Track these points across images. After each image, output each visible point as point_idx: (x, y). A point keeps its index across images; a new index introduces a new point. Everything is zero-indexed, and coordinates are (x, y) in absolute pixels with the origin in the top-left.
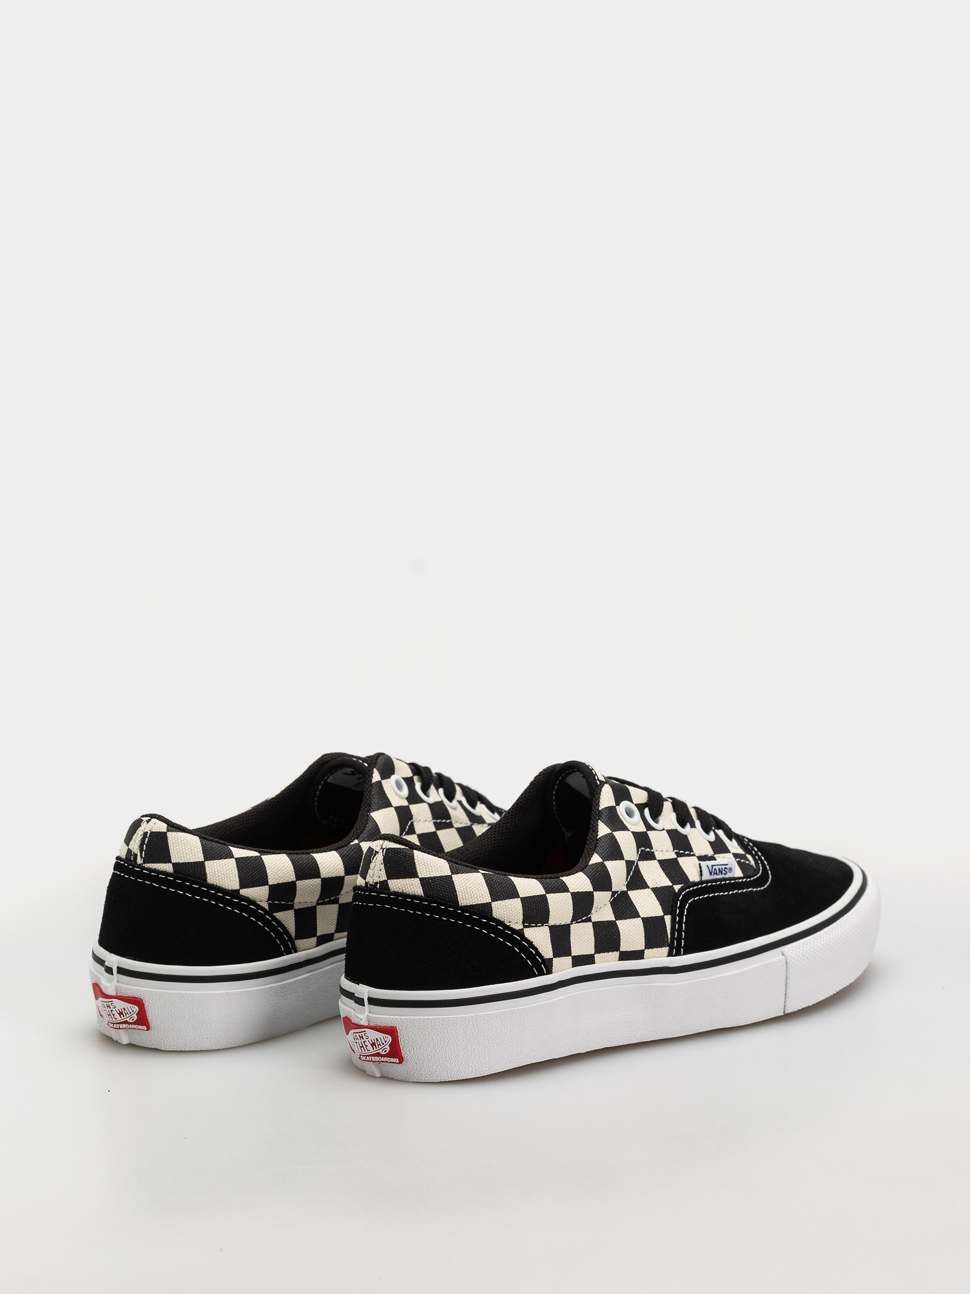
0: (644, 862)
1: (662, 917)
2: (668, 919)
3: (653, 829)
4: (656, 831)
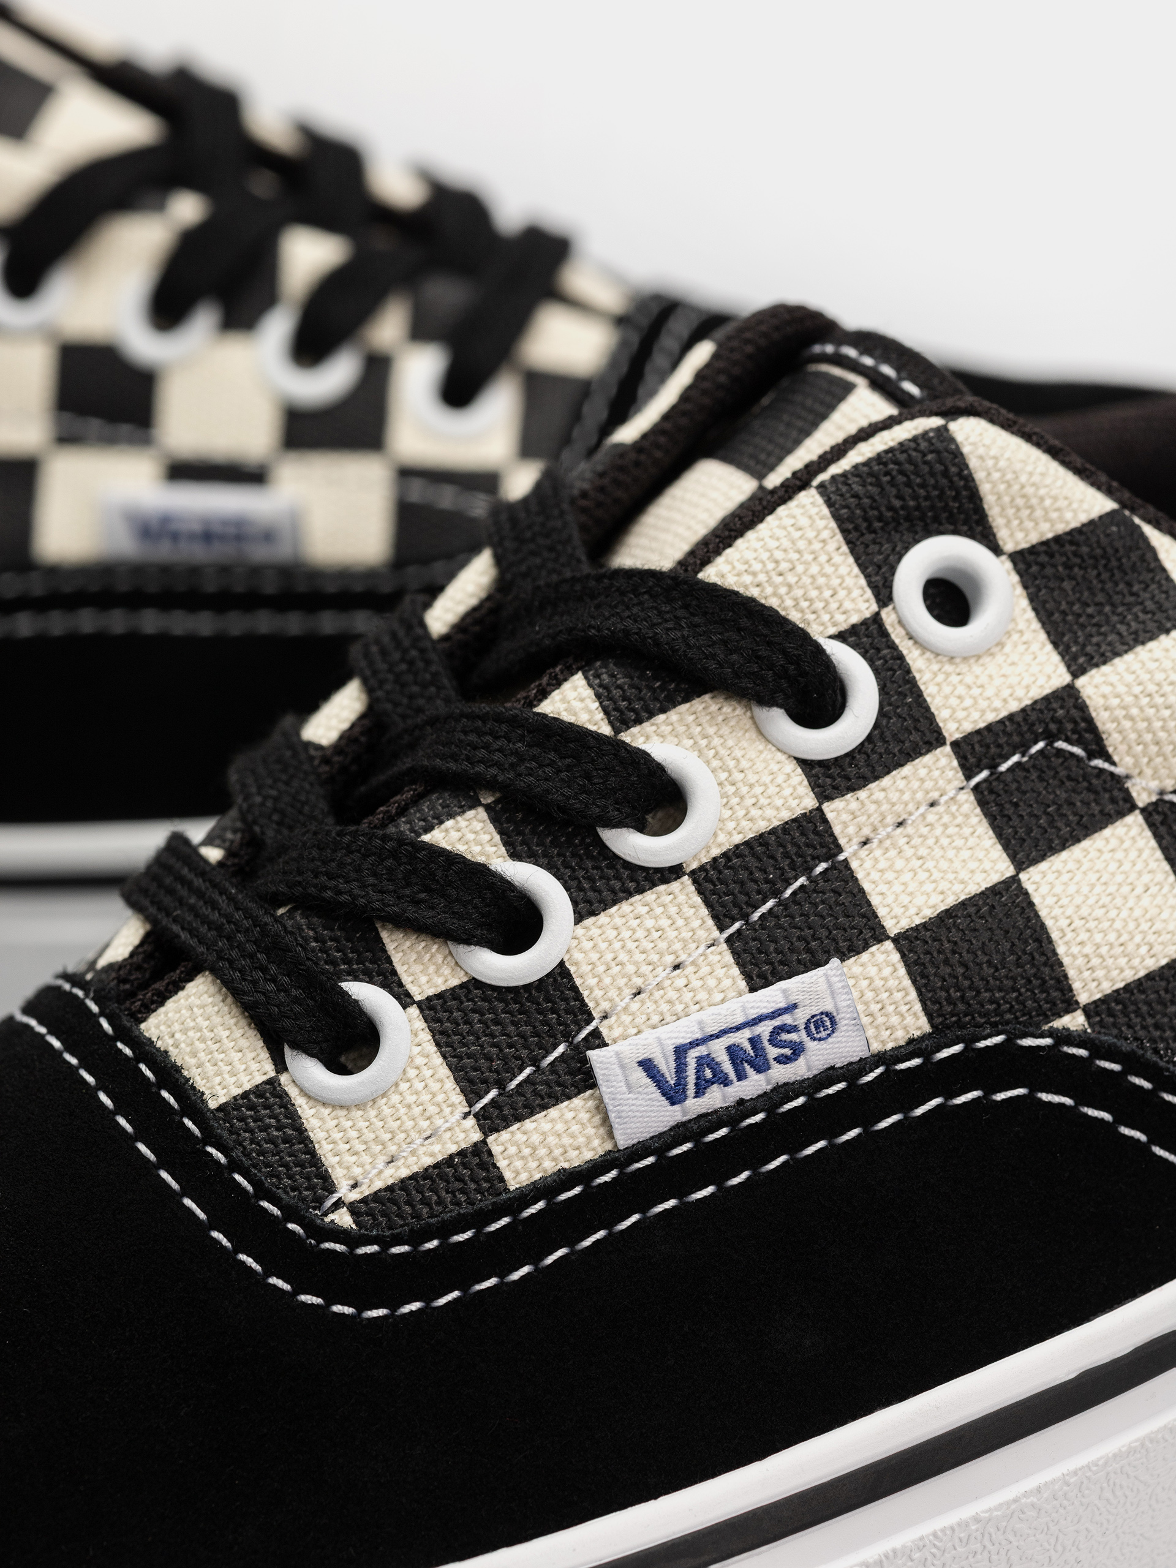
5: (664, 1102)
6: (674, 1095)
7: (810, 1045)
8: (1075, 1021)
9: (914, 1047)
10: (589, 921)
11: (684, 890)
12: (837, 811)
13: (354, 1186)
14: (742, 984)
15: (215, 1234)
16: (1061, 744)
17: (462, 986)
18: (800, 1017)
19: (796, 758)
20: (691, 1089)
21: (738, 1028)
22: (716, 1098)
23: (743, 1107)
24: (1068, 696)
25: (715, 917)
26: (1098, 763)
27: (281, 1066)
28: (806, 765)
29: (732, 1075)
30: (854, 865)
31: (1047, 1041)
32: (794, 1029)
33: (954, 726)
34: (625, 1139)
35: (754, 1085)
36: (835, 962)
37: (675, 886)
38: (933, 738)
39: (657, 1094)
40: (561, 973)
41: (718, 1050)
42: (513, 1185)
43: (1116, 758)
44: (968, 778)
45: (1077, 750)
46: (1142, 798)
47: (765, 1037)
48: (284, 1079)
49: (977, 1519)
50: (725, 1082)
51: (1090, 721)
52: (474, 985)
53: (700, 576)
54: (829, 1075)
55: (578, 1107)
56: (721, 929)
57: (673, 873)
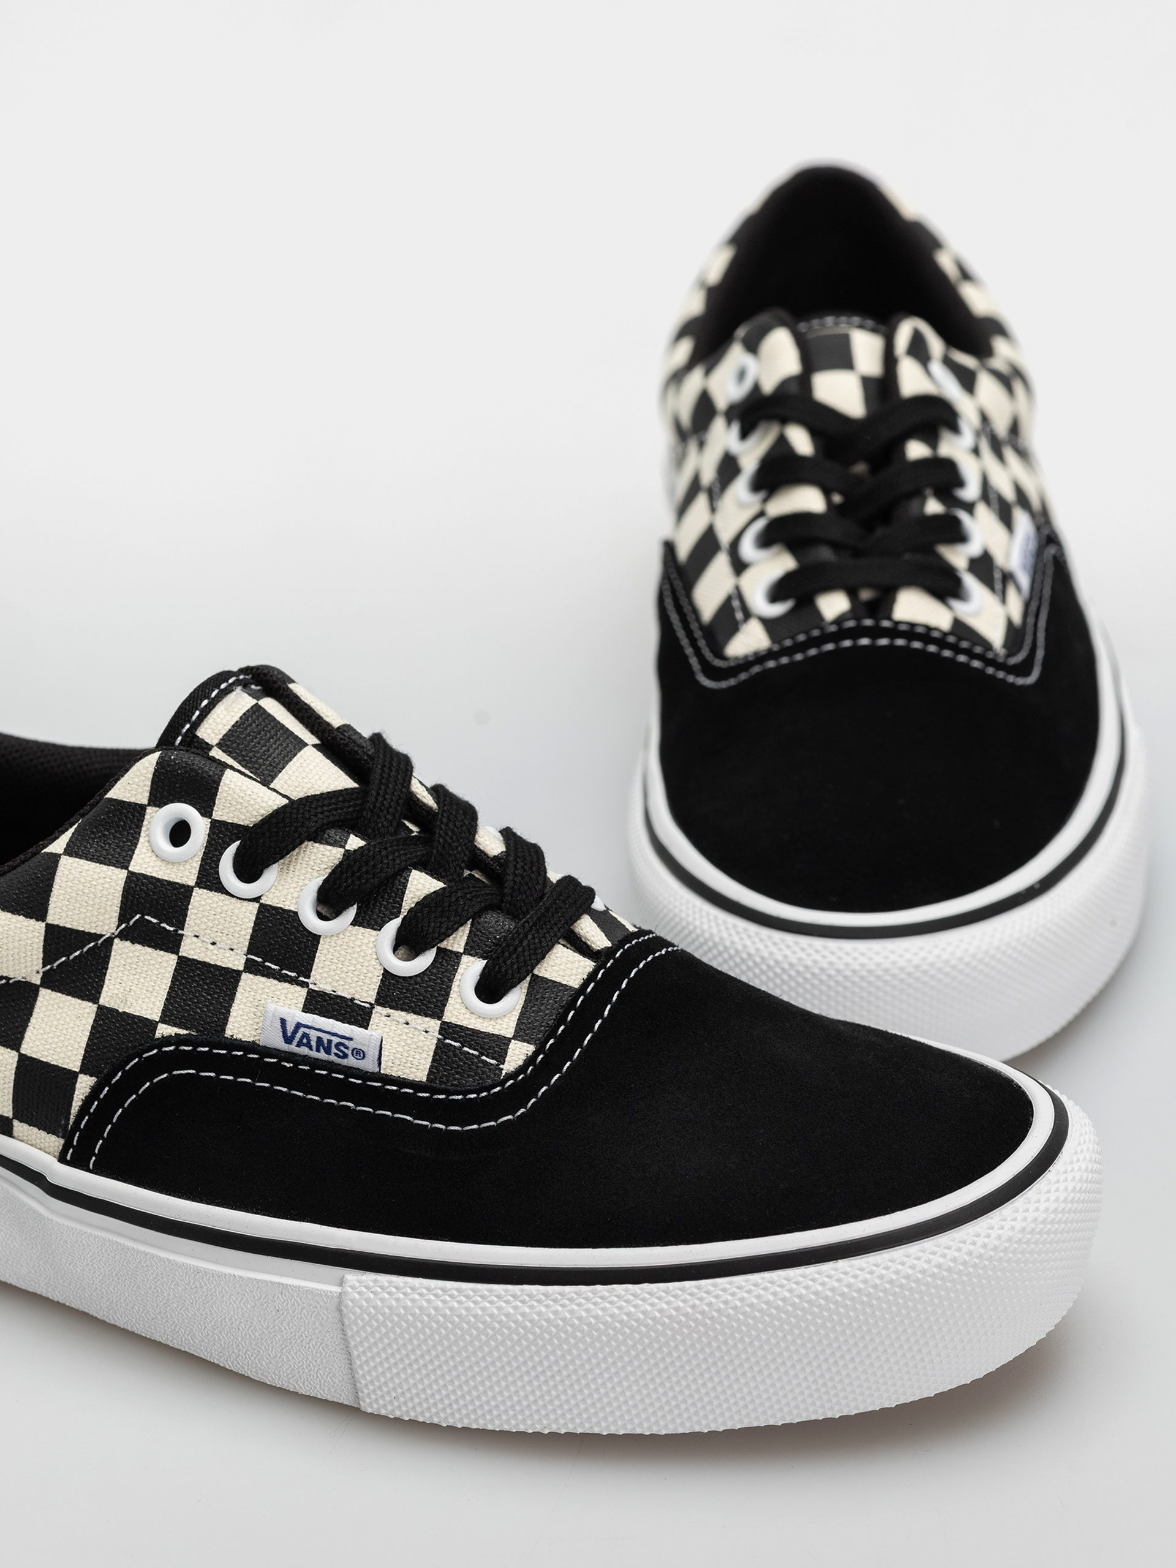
0: (138, 947)
1: (72, 1076)
2: (85, 1084)
3: (217, 886)
4: (223, 897)
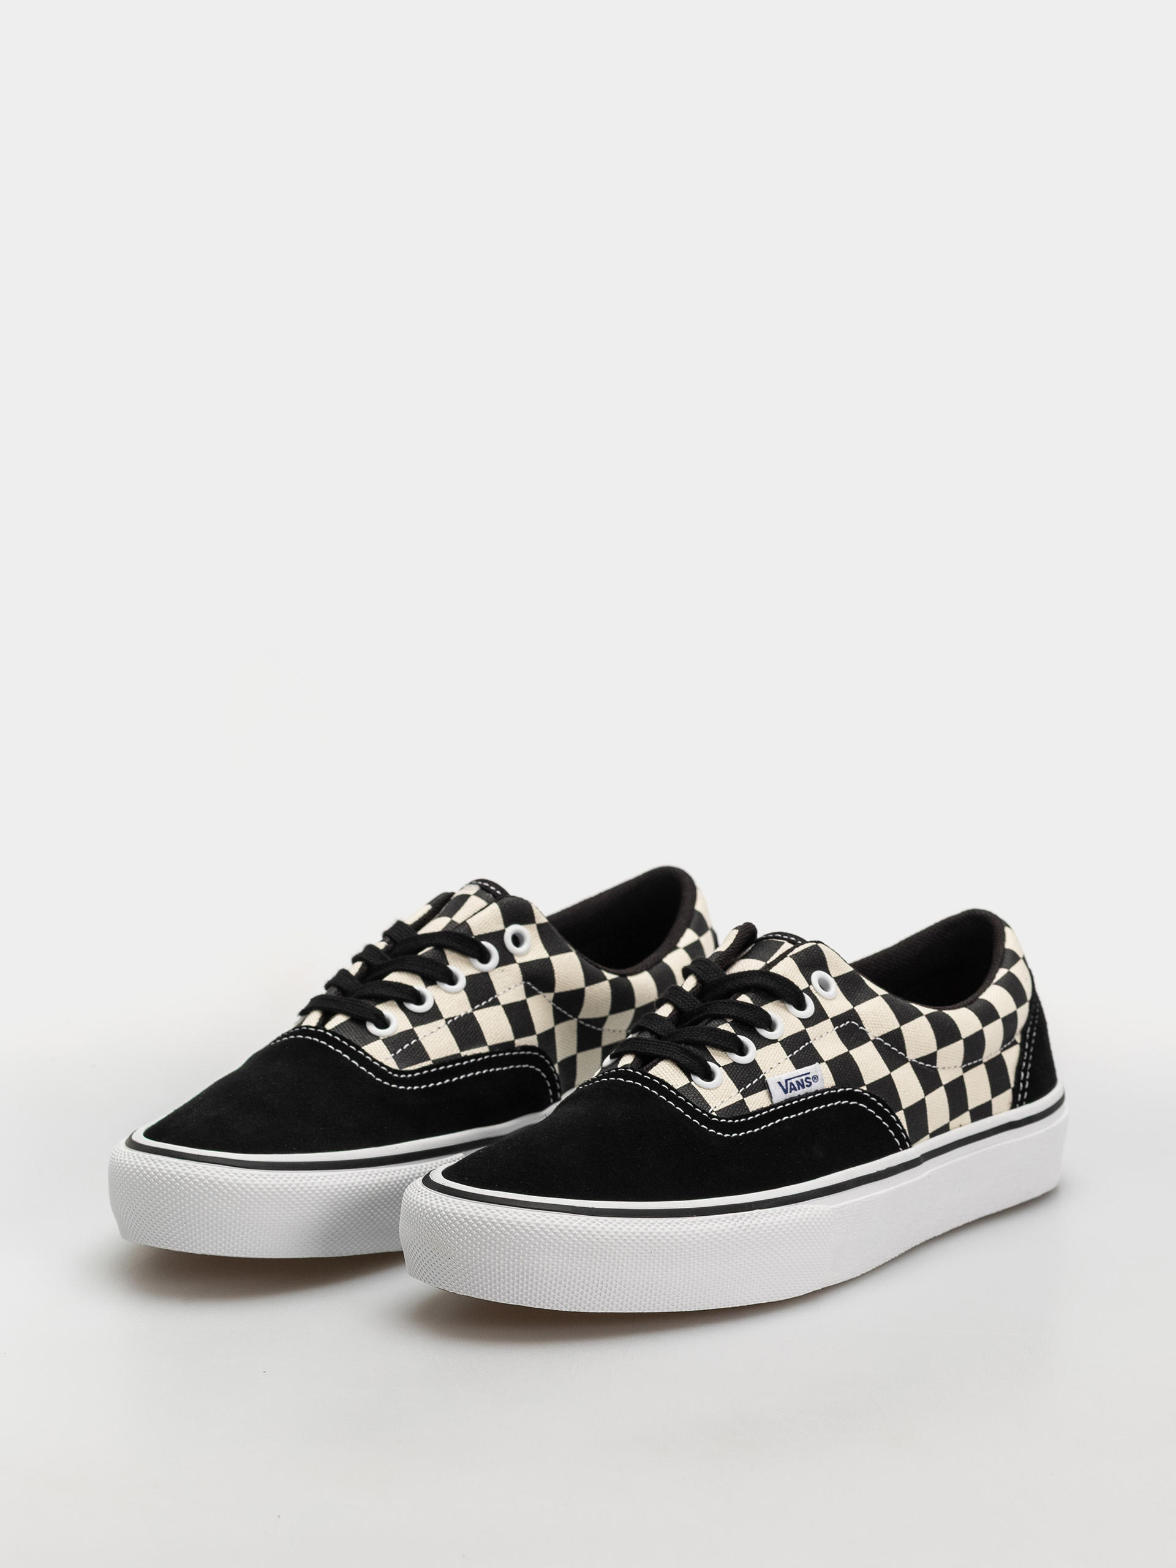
5: (783, 1092)
6: (786, 1091)
7: (813, 1083)
8: (865, 1088)
9: (833, 1088)
10: (759, 1050)
11: (778, 1045)
12: (809, 1030)
13: (715, 1107)
14: (794, 1068)
15: (687, 1115)
16: (853, 1022)
17: (731, 1064)
18: (810, 1076)
19: (799, 1018)
20: (789, 1091)
21: (797, 1077)
22: (795, 1094)
23: (800, 1097)
24: (853, 1011)
25: (787, 1053)
26: (861, 1028)
27: (691, 1080)
28: (801, 1019)
29: (797, 1089)
30: (813, 1044)
31: (861, 1091)
32: (809, 1078)
33: (831, 1015)
34: (775, 1101)
35: (801, 1092)
36: (817, 1063)
37: (776, 1044)
38: (826, 1017)
39: (782, 1090)
40: (754, 1062)
41: (793, 1081)
42: (751, 1111)
43: (865, 1026)
44: (834, 1027)
45: (857, 1024)
46: (872, 1038)
47: (804, 1080)
48: (692, 1083)
49: (860, 1201)
50: (796, 1090)
51: (859, 1017)
52: (734, 1063)
53: (771, 971)
54: (817, 1092)
55: (764, 1093)
56: (788, 1055)
57: (775, 1041)
